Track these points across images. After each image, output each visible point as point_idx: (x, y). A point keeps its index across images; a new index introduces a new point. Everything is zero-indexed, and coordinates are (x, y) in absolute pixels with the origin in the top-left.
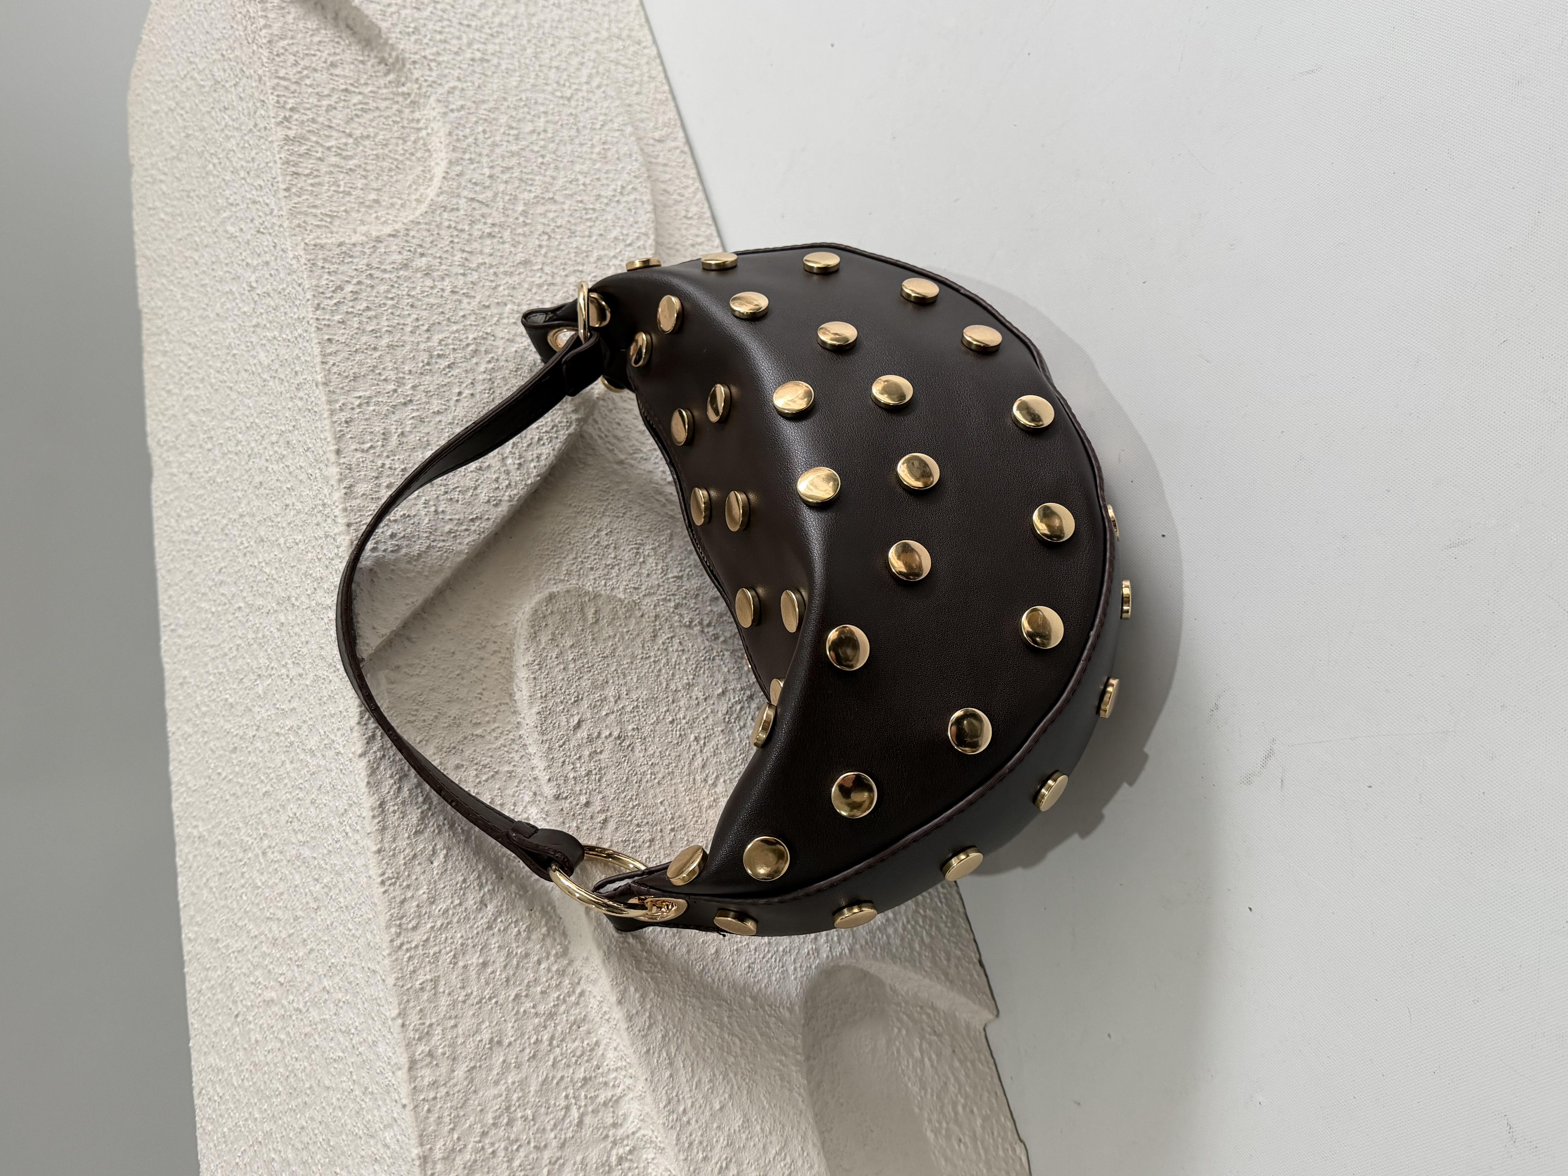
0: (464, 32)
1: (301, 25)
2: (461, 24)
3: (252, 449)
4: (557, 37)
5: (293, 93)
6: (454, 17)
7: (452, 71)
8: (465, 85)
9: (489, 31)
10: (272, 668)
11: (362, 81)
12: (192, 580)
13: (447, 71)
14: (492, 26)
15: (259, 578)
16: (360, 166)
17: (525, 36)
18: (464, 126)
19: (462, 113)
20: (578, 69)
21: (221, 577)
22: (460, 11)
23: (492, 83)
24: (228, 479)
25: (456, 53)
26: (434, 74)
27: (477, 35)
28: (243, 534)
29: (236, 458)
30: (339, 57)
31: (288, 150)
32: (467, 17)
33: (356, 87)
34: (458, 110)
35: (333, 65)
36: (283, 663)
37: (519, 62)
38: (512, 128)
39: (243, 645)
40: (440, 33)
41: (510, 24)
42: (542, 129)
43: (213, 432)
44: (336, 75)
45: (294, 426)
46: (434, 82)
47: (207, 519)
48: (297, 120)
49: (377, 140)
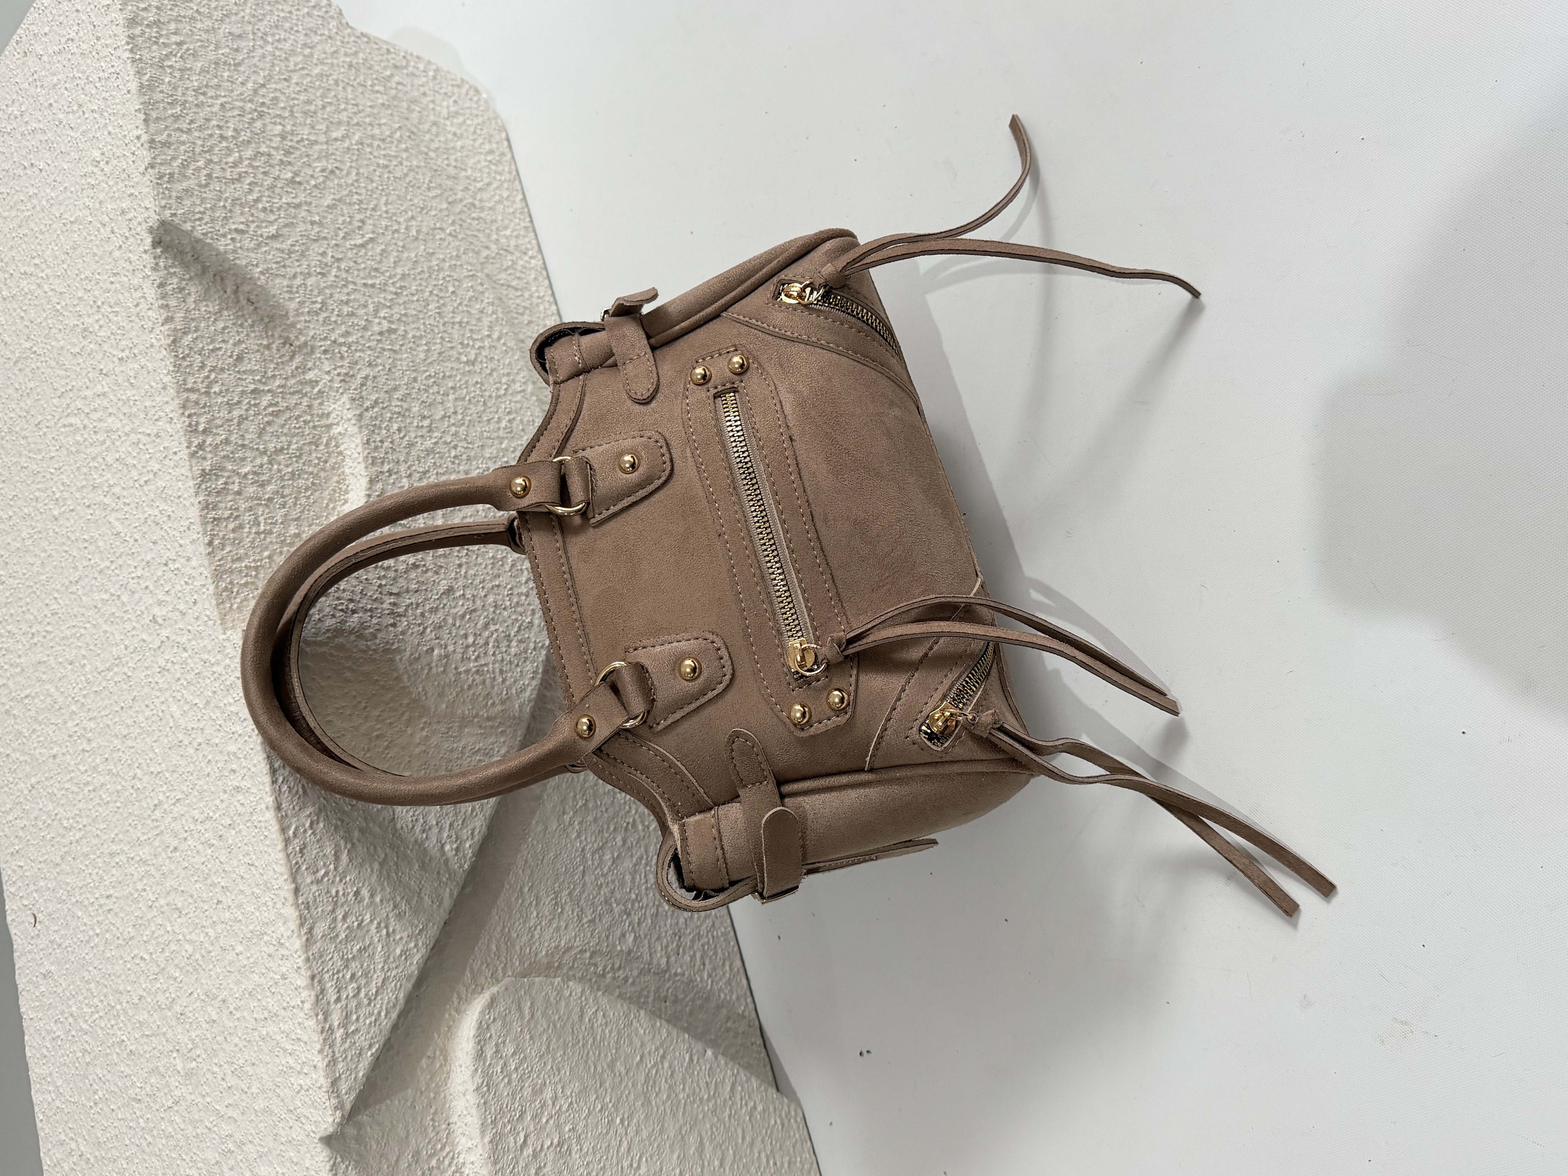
0: (369, 296)
1: (203, 309)
2: (365, 285)
3: (160, 802)
4: (456, 279)
5: (203, 407)
6: (357, 276)
7: (362, 355)
8: (377, 370)
9: (392, 289)
10: (199, 1056)
11: (270, 374)
12: (58, 873)
13: (358, 354)
14: (395, 280)
15: (173, 947)
16: (278, 492)
17: (427, 287)
18: (380, 428)
19: (376, 410)
20: (479, 320)
21: (109, 904)
22: (363, 266)
23: (401, 360)
24: (118, 804)
25: (365, 328)
26: (346, 363)
27: (381, 298)
28: (145, 882)
29: (132, 791)
30: (244, 346)
31: (206, 489)
32: (370, 273)
33: (265, 384)
34: (373, 407)
35: (240, 358)
36: (216, 1061)
37: (424, 323)
38: (424, 417)
39: (149, 1000)
40: (347, 303)
41: (412, 272)
42: (452, 410)
43: (90, 734)
44: (245, 372)
45: (230, 825)
46: (346, 374)
47: (84, 826)
48: (211, 445)
49: (291, 451)
